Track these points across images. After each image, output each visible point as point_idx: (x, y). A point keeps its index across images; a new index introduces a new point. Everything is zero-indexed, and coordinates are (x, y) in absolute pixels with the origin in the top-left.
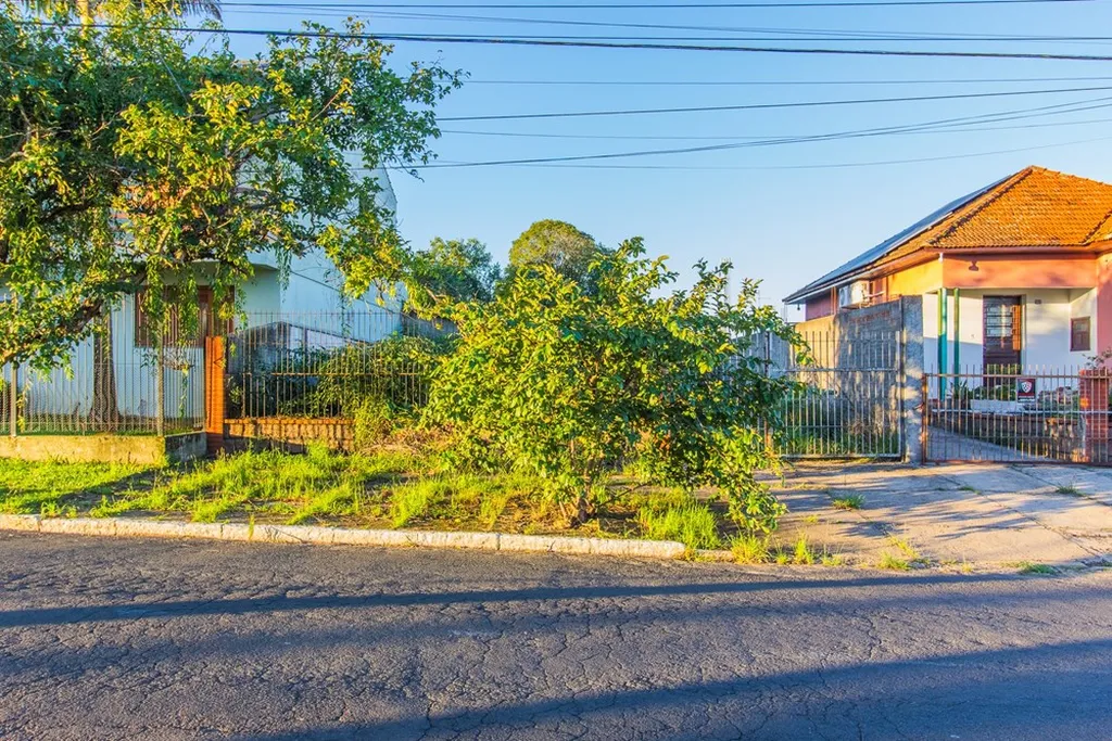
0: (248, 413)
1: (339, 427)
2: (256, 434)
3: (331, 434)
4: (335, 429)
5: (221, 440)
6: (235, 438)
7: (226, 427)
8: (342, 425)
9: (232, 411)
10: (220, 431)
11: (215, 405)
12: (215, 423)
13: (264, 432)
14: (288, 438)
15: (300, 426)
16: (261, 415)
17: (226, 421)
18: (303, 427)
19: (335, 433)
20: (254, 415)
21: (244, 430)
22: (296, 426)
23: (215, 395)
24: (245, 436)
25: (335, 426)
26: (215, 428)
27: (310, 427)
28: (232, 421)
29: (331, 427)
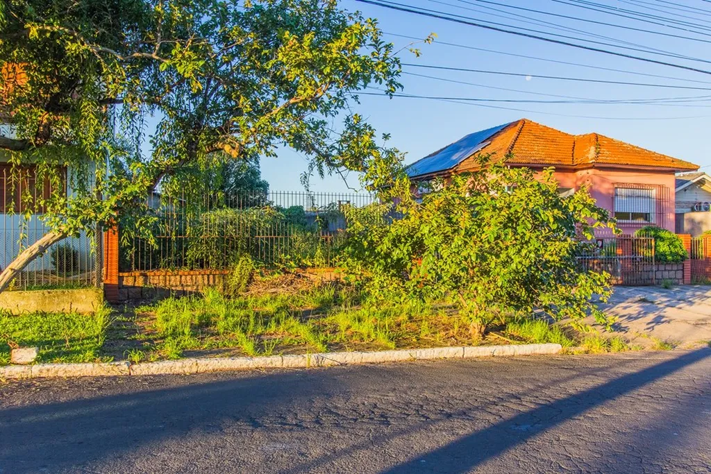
0: (137, 267)
1: (211, 277)
2: (146, 284)
3: (206, 282)
4: (208, 278)
5: (117, 289)
6: (127, 287)
7: (121, 279)
8: (214, 275)
9: (124, 266)
10: (115, 281)
11: (111, 262)
12: (111, 276)
13: (151, 281)
14: (172, 286)
15: (181, 276)
16: (148, 268)
17: (121, 274)
18: (183, 278)
19: (208, 280)
20: (142, 268)
21: (135, 281)
22: (178, 277)
23: (111, 254)
24: (136, 285)
25: (208, 275)
26: (111, 280)
27: (188, 277)
28: (126, 274)
29: (206, 277)
